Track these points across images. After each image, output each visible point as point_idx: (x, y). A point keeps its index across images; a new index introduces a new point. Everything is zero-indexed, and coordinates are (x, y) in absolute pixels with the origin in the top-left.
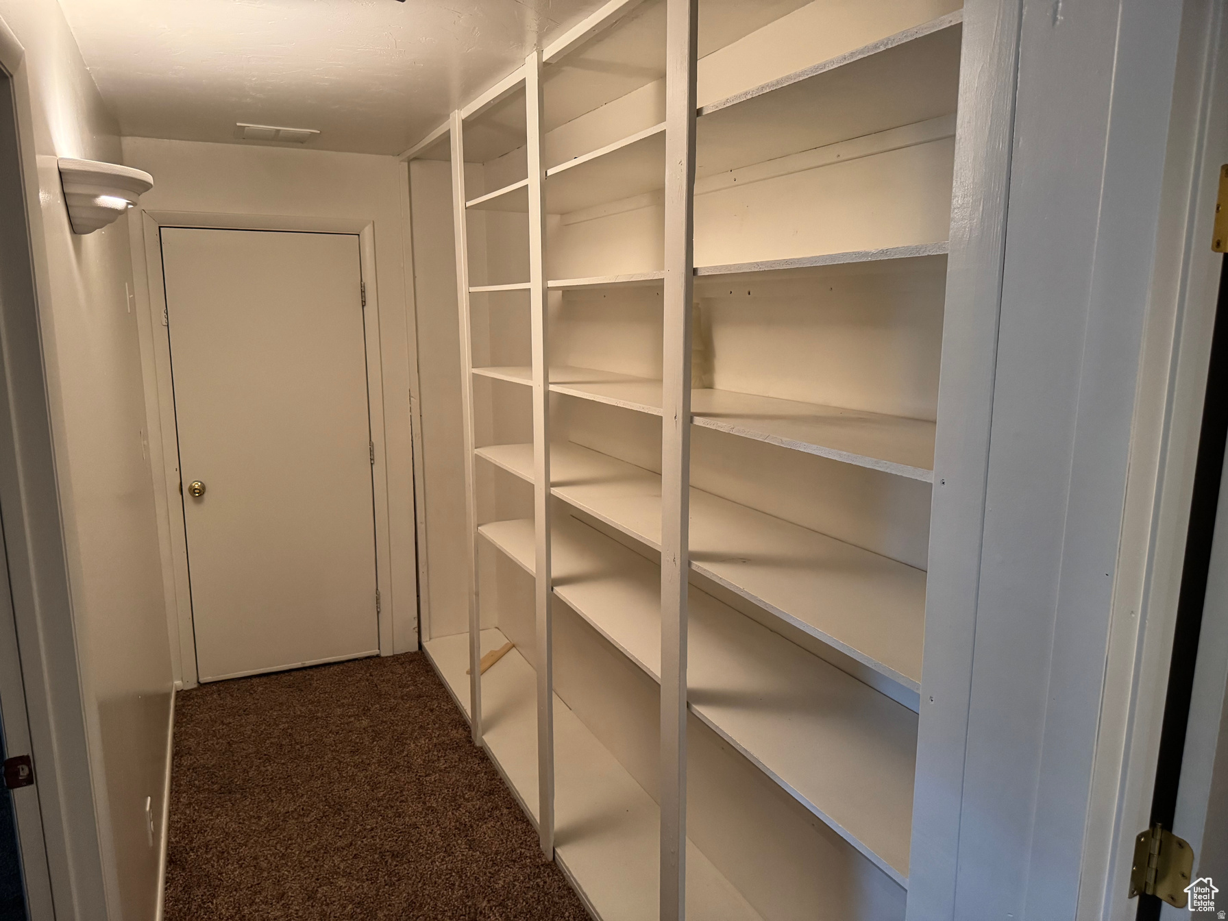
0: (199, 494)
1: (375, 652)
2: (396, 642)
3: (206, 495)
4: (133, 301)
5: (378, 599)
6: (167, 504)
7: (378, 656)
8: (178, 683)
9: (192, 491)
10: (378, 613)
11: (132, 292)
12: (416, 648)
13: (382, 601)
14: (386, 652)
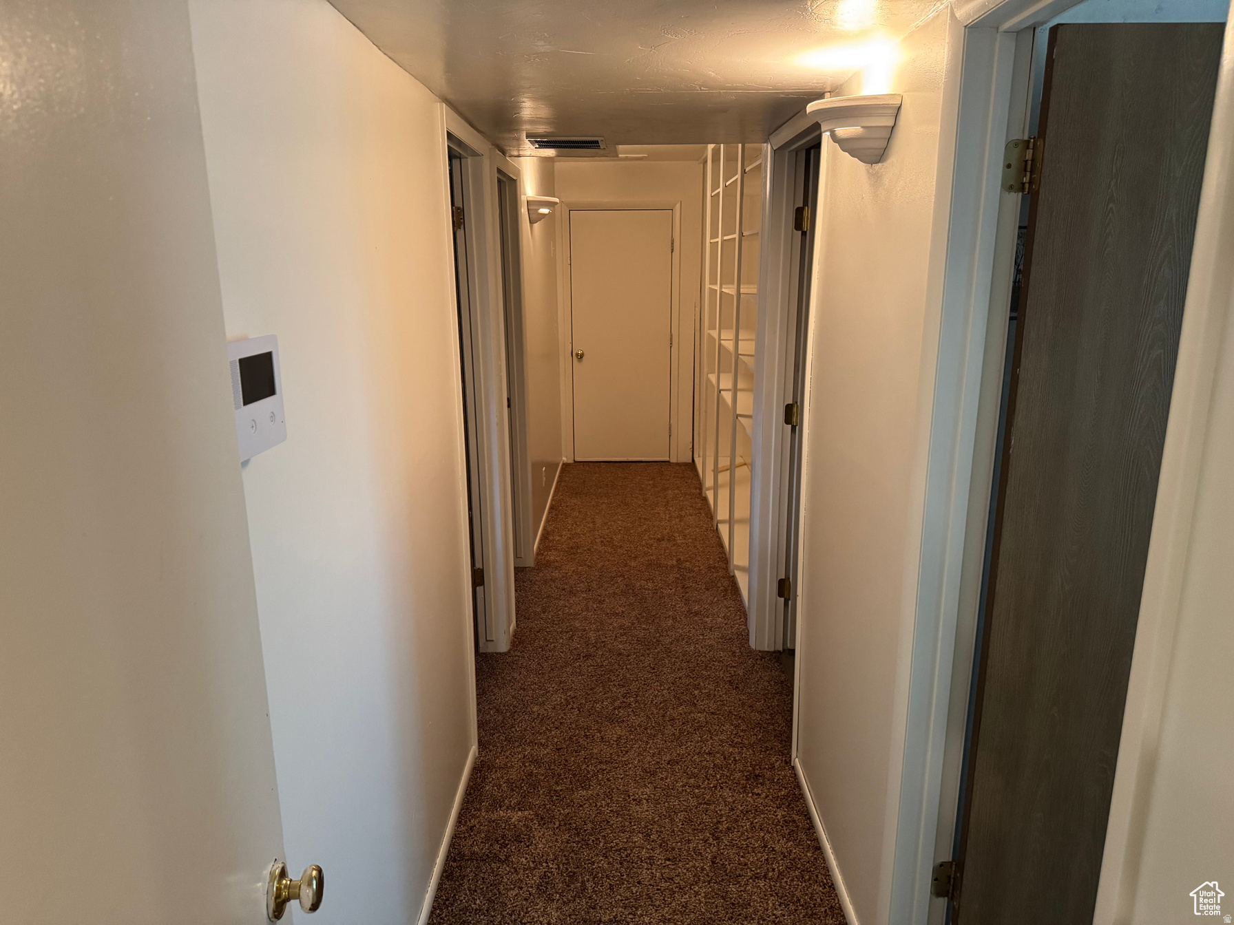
0: (580, 357)
1: (667, 459)
2: (680, 455)
3: (584, 358)
4: (555, 250)
5: (670, 428)
6: (565, 362)
7: (668, 462)
8: (564, 459)
9: (577, 355)
10: (670, 436)
11: (554, 245)
12: (691, 461)
13: (672, 429)
14: (673, 460)
